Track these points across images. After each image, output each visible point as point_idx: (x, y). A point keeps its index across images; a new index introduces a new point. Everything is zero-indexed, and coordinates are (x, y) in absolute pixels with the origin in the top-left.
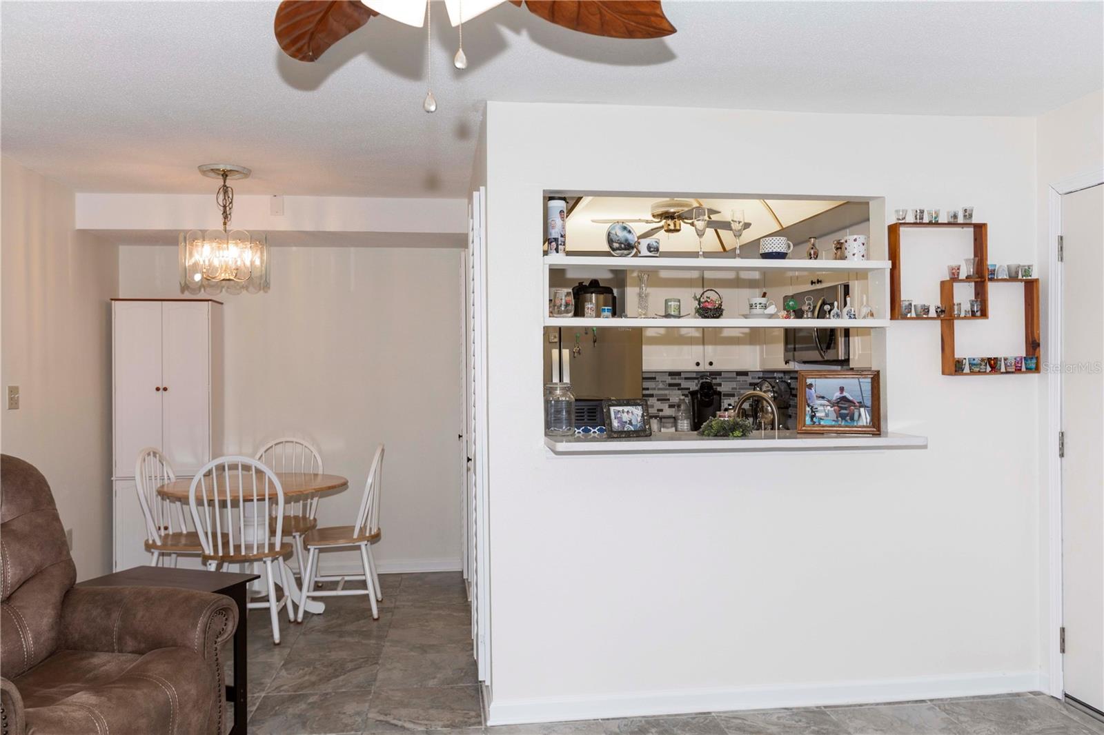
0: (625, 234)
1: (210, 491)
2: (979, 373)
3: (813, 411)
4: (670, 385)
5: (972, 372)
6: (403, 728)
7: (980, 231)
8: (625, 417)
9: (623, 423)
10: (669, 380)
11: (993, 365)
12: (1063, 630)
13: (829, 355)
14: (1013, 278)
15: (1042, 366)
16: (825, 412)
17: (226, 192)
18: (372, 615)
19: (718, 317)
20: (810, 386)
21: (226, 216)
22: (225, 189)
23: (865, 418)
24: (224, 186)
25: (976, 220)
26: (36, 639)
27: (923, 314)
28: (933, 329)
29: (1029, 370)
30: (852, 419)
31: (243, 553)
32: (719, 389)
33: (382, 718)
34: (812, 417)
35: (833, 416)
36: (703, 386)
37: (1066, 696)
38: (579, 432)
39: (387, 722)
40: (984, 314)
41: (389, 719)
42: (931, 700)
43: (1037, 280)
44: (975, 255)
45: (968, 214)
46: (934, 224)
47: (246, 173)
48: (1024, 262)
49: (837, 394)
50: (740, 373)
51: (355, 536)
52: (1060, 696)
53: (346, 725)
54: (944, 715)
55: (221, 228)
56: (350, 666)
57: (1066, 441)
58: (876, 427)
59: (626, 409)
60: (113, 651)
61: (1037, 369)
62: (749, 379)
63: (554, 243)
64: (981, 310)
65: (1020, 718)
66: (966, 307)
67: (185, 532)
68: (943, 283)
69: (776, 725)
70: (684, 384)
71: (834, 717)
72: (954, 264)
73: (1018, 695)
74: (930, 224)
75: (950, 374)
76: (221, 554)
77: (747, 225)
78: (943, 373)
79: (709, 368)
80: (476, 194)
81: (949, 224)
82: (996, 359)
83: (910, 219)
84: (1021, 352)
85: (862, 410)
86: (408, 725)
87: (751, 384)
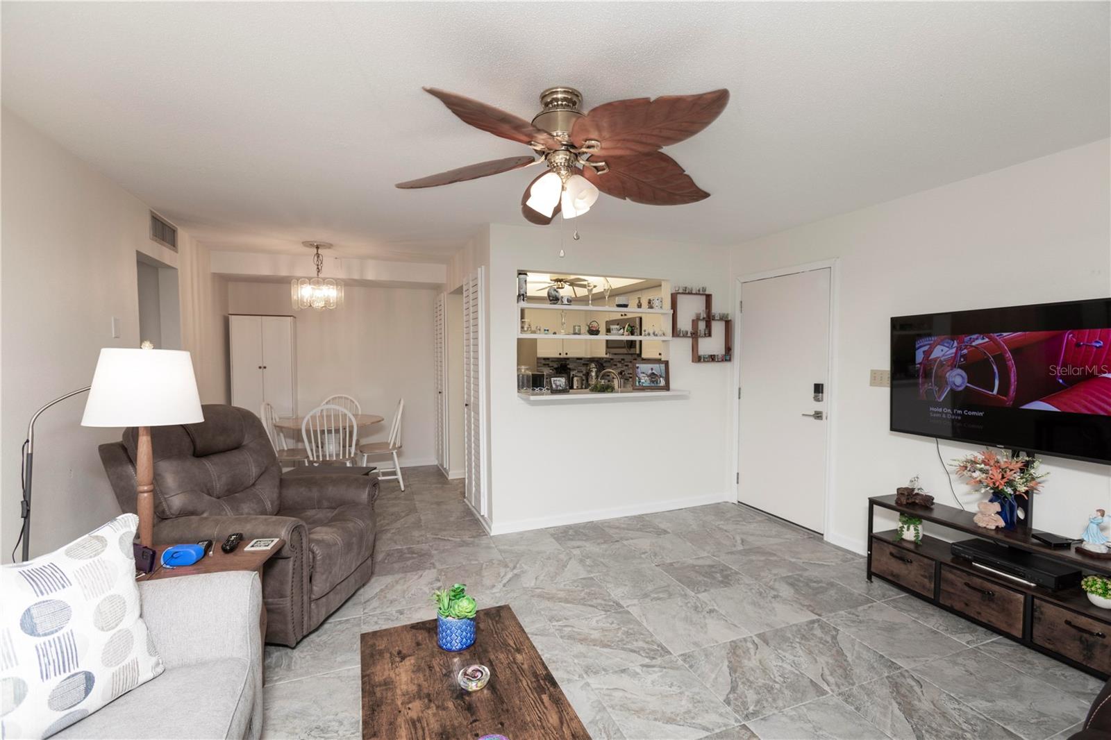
0: (555, 292)
1: (322, 425)
2: (708, 361)
3: (640, 379)
4: (544, 364)
5: (704, 361)
6: (448, 540)
7: (708, 298)
8: (558, 383)
9: (557, 386)
10: (543, 362)
11: (712, 358)
12: (738, 474)
13: (632, 351)
14: (721, 319)
15: (732, 359)
16: (645, 380)
17: (318, 257)
18: (400, 488)
19: (597, 335)
20: (638, 368)
21: (319, 271)
22: (318, 255)
23: (663, 383)
24: (317, 253)
25: (707, 293)
26: (272, 504)
27: (685, 335)
28: (688, 342)
29: (726, 360)
30: (657, 383)
31: (328, 459)
32: (568, 366)
33: (435, 537)
34: (639, 382)
35: (649, 382)
36: (561, 365)
37: (739, 502)
38: (530, 390)
39: (439, 538)
40: (710, 335)
41: (439, 536)
42: (685, 508)
43: (730, 320)
44: (706, 308)
45: (704, 290)
46: (690, 293)
47: (330, 246)
48: (726, 312)
49: (650, 372)
50: (578, 359)
51: (391, 447)
52: (736, 502)
53: (418, 541)
54: (692, 514)
55: (316, 276)
56: (403, 514)
57: (741, 392)
58: (667, 388)
59: (558, 379)
60: (315, 508)
61: (730, 360)
62: (582, 362)
63: (522, 297)
64: (709, 334)
65: (723, 512)
66: (703, 332)
67: (286, 449)
68: (693, 321)
69: (624, 524)
70: (551, 364)
71: (647, 519)
72: (698, 312)
73: (719, 503)
74: (689, 293)
75: (696, 362)
76: (321, 459)
77: (595, 286)
78: (693, 361)
79: (565, 356)
80: (479, 269)
81: (696, 294)
82: (714, 355)
83: (680, 291)
84: (723, 352)
85: (661, 379)
86: (450, 538)
87: (584, 364)
